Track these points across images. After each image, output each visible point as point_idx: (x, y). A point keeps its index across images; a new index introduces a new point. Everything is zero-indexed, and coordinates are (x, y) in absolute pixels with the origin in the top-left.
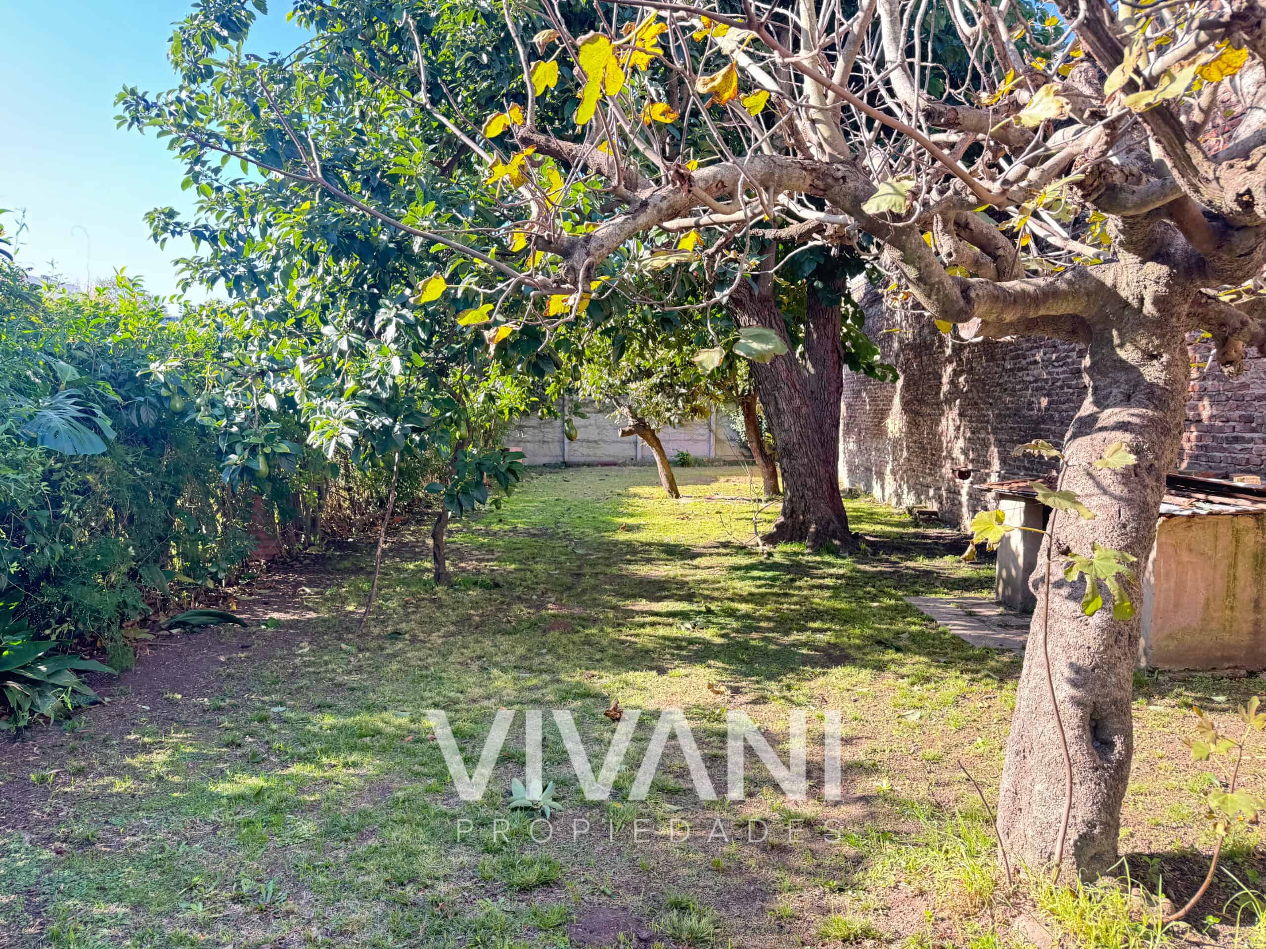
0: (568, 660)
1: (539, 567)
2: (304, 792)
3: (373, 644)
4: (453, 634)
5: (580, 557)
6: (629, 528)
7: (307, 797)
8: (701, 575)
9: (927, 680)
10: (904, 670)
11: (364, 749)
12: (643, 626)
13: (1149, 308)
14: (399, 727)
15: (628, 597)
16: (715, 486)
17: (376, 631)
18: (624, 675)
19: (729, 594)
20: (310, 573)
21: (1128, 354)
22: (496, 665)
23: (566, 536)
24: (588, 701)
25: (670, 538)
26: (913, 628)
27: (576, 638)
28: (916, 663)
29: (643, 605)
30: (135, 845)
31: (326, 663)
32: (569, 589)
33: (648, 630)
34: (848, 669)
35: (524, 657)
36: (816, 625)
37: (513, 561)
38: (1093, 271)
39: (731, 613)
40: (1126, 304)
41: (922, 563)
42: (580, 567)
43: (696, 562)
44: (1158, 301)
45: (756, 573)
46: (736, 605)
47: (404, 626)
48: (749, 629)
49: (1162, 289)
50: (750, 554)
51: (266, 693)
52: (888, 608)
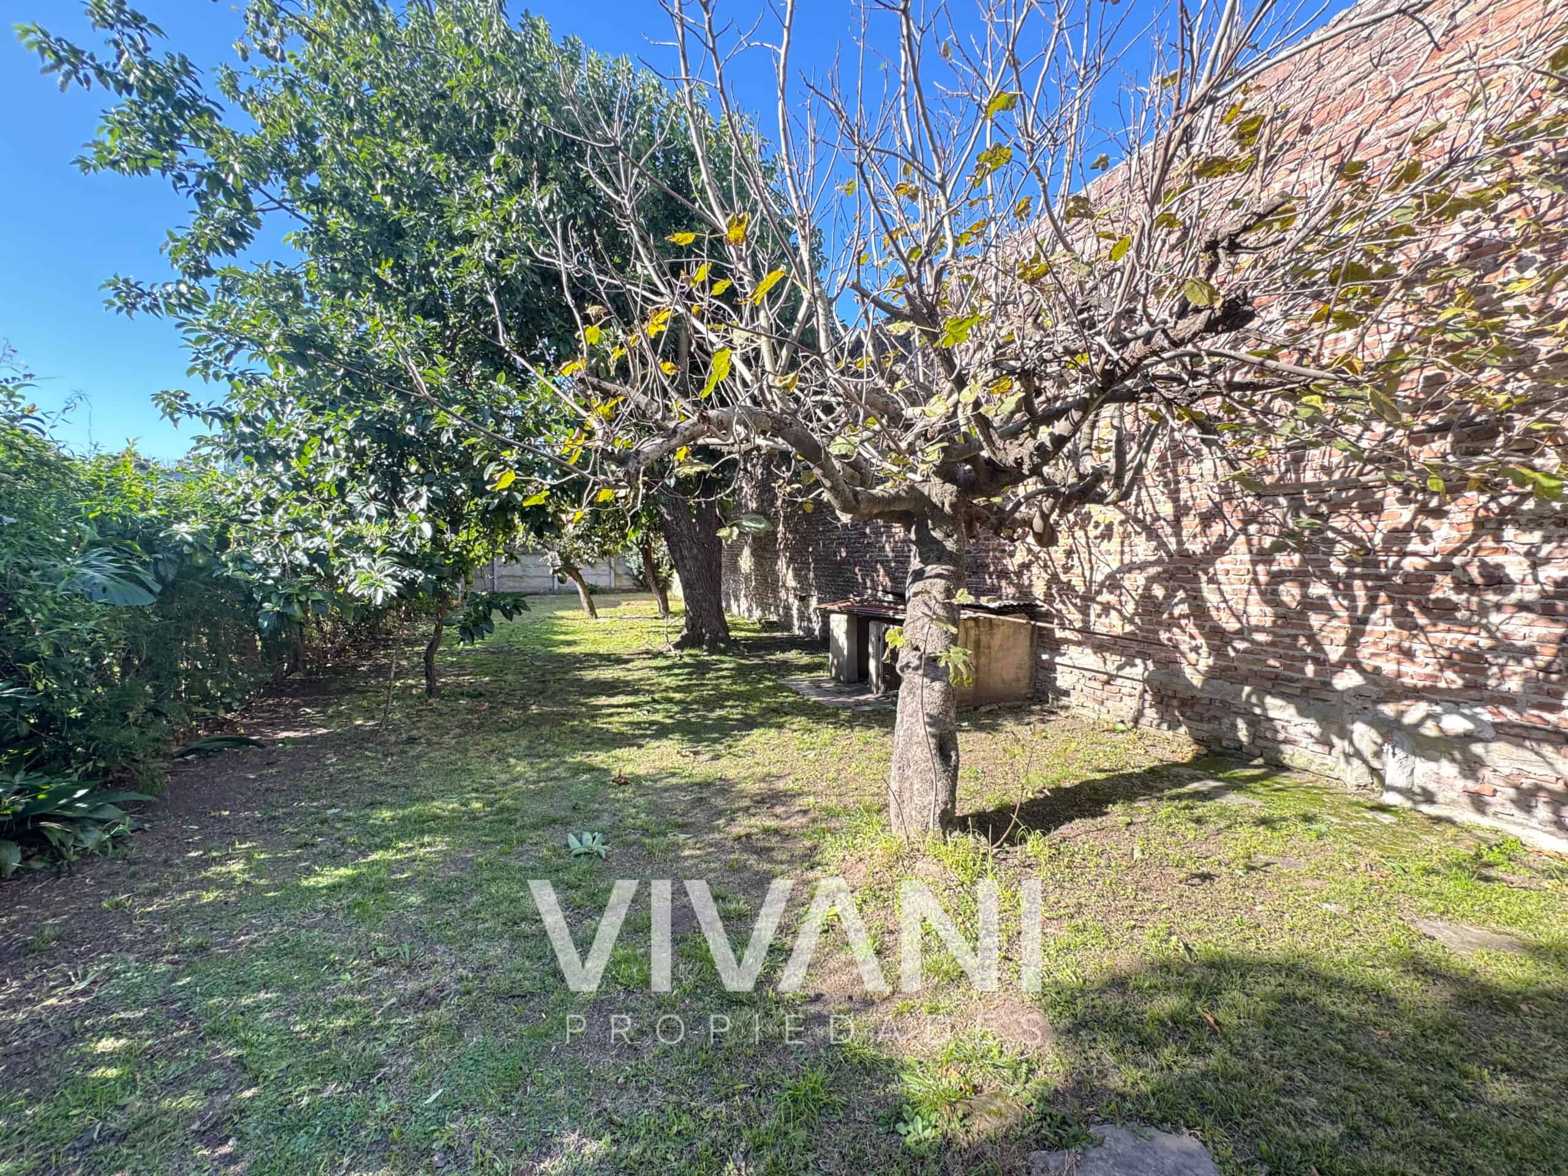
0: (565, 745)
1: (510, 677)
2: (394, 873)
3: (394, 750)
4: (460, 736)
5: (539, 668)
6: (569, 643)
7: (398, 876)
8: (637, 675)
9: (811, 731)
10: (795, 727)
11: (430, 831)
12: (611, 715)
13: (947, 508)
14: (453, 810)
15: (590, 695)
16: (621, 608)
17: (393, 738)
18: (613, 752)
19: (663, 687)
20: (304, 695)
21: (937, 534)
22: (510, 755)
23: (521, 652)
24: (596, 774)
25: (603, 650)
26: (790, 699)
27: (563, 729)
28: (801, 721)
29: (603, 700)
30: (254, 942)
31: (360, 769)
32: (541, 693)
33: (616, 719)
34: (762, 730)
35: (529, 748)
36: (730, 703)
37: (486, 675)
38: (918, 486)
39: (670, 700)
40: (935, 506)
41: (779, 656)
42: (543, 675)
43: (629, 666)
44: (952, 505)
45: (676, 671)
46: (672, 695)
47: (414, 733)
48: (685, 711)
49: (954, 499)
50: (667, 658)
51: (313, 800)
52: (769, 687)
